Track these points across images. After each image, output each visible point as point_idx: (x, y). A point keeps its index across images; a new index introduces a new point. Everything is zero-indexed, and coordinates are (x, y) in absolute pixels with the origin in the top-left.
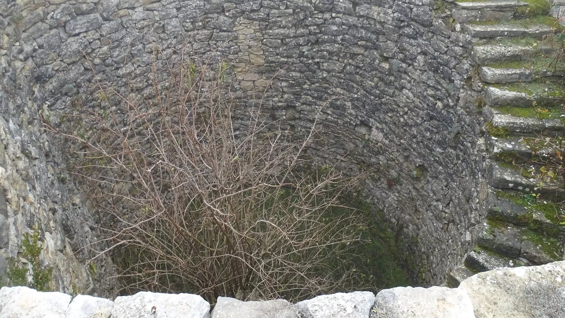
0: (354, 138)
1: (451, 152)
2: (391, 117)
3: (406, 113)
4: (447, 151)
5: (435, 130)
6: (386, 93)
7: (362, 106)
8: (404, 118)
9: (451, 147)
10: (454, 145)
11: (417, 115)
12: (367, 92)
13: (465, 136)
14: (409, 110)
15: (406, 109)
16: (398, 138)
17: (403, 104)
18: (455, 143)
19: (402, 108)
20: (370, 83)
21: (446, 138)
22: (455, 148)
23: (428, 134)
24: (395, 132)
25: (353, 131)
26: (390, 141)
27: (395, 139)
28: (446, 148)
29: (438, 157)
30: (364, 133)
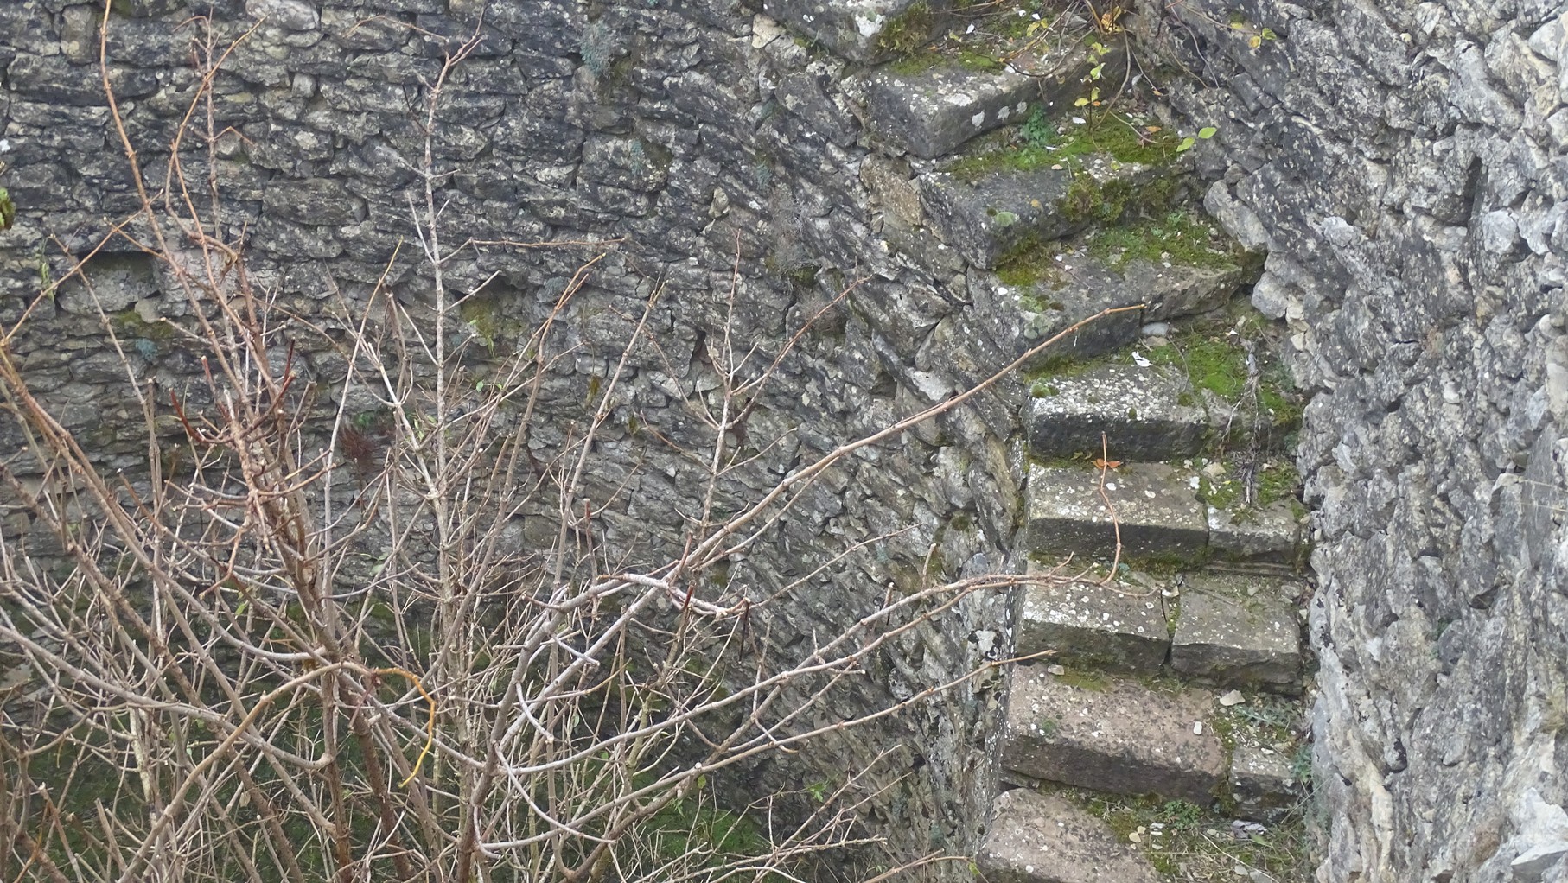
0: (80, 354)
1: (617, 151)
2: (239, 156)
3: (314, 99)
4: (592, 158)
5: (494, 104)
6: (161, 59)
7: (58, 179)
8: (313, 128)
9: (606, 132)
10: (615, 116)
11: (378, 81)
12: (56, 98)
13: (659, 55)
14: (317, 79)
15: (305, 84)
16: (322, 231)
17: (280, 70)
18: (618, 106)
19: (280, 87)
20: (52, 48)
21: (564, 110)
22: (625, 128)
23: (469, 136)
24: (294, 210)
25: (58, 324)
26: (283, 262)
27: (308, 242)
28: (581, 147)
29: (563, 204)
30: (121, 301)
